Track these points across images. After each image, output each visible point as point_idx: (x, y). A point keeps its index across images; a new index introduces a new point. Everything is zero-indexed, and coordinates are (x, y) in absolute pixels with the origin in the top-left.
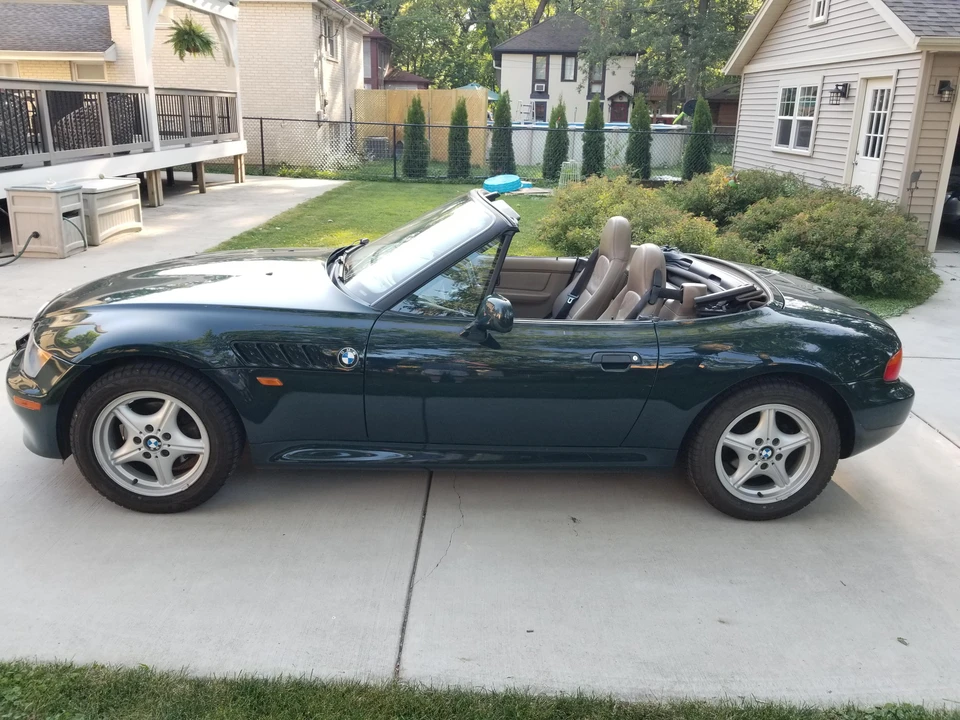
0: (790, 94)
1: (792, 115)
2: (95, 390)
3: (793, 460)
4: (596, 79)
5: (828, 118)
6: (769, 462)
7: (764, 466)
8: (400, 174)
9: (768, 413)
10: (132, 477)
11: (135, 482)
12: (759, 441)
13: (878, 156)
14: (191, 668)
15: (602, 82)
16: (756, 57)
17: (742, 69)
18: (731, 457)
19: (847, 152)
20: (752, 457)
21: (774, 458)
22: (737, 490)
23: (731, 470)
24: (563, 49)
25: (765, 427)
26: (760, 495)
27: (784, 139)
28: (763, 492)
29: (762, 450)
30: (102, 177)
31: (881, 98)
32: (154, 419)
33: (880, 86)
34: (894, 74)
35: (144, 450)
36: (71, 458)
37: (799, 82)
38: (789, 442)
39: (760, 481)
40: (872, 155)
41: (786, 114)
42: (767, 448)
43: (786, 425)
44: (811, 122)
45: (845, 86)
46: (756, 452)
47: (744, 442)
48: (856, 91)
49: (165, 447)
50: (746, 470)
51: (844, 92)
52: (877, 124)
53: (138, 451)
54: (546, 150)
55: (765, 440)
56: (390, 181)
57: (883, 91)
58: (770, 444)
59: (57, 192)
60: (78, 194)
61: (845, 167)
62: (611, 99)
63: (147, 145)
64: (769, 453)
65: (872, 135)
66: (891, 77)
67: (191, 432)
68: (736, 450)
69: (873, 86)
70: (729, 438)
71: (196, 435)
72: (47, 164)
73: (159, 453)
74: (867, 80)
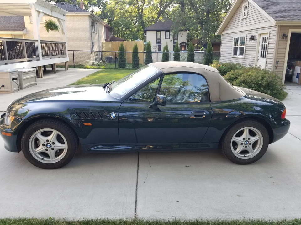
0: (236, 40)
1: (237, 46)
2: (30, 128)
3: (255, 145)
4: (176, 38)
5: (249, 46)
6: (247, 146)
7: (246, 147)
8: (117, 67)
9: (246, 130)
10: (42, 158)
11: (43, 159)
12: (244, 139)
13: (265, 57)
14: (66, 218)
15: (178, 39)
16: (226, 29)
17: (221, 33)
18: (235, 144)
19: (255, 56)
20: (242, 144)
21: (249, 144)
22: (238, 155)
23: (235, 149)
24: (165, 29)
25: (246, 134)
26: (245, 156)
27: (235, 53)
28: (246, 155)
29: (245, 142)
30: (24, 68)
31: (265, 39)
32: (49, 138)
33: (264, 36)
34: (269, 32)
35: (46, 148)
36: (21, 152)
37: (239, 36)
38: (253, 139)
39: (244, 152)
40: (263, 57)
41: (236, 46)
42: (247, 141)
43: (252, 133)
44: (244, 48)
45: (254, 36)
46: (243, 142)
47: (239, 139)
48: (257, 38)
49: (53, 147)
50: (240, 148)
51: (253, 38)
52: (264, 47)
53: (44, 149)
54: (162, 59)
55: (246, 138)
56: (114, 69)
57: (265, 38)
58: (247, 140)
59: (10, 72)
60: (17, 73)
61: (255, 61)
62: (181, 44)
63: (37, 58)
64: (247, 143)
65: (263, 51)
66: (268, 33)
67: (61, 142)
68: (237, 142)
69: (262, 36)
70: (234, 138)
71: (63, 143)
72: (6, 64)
73: (51, 149)
74: (260, 34)
